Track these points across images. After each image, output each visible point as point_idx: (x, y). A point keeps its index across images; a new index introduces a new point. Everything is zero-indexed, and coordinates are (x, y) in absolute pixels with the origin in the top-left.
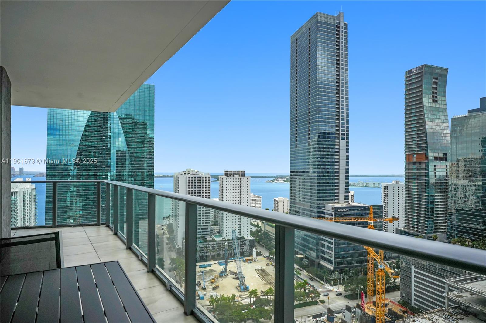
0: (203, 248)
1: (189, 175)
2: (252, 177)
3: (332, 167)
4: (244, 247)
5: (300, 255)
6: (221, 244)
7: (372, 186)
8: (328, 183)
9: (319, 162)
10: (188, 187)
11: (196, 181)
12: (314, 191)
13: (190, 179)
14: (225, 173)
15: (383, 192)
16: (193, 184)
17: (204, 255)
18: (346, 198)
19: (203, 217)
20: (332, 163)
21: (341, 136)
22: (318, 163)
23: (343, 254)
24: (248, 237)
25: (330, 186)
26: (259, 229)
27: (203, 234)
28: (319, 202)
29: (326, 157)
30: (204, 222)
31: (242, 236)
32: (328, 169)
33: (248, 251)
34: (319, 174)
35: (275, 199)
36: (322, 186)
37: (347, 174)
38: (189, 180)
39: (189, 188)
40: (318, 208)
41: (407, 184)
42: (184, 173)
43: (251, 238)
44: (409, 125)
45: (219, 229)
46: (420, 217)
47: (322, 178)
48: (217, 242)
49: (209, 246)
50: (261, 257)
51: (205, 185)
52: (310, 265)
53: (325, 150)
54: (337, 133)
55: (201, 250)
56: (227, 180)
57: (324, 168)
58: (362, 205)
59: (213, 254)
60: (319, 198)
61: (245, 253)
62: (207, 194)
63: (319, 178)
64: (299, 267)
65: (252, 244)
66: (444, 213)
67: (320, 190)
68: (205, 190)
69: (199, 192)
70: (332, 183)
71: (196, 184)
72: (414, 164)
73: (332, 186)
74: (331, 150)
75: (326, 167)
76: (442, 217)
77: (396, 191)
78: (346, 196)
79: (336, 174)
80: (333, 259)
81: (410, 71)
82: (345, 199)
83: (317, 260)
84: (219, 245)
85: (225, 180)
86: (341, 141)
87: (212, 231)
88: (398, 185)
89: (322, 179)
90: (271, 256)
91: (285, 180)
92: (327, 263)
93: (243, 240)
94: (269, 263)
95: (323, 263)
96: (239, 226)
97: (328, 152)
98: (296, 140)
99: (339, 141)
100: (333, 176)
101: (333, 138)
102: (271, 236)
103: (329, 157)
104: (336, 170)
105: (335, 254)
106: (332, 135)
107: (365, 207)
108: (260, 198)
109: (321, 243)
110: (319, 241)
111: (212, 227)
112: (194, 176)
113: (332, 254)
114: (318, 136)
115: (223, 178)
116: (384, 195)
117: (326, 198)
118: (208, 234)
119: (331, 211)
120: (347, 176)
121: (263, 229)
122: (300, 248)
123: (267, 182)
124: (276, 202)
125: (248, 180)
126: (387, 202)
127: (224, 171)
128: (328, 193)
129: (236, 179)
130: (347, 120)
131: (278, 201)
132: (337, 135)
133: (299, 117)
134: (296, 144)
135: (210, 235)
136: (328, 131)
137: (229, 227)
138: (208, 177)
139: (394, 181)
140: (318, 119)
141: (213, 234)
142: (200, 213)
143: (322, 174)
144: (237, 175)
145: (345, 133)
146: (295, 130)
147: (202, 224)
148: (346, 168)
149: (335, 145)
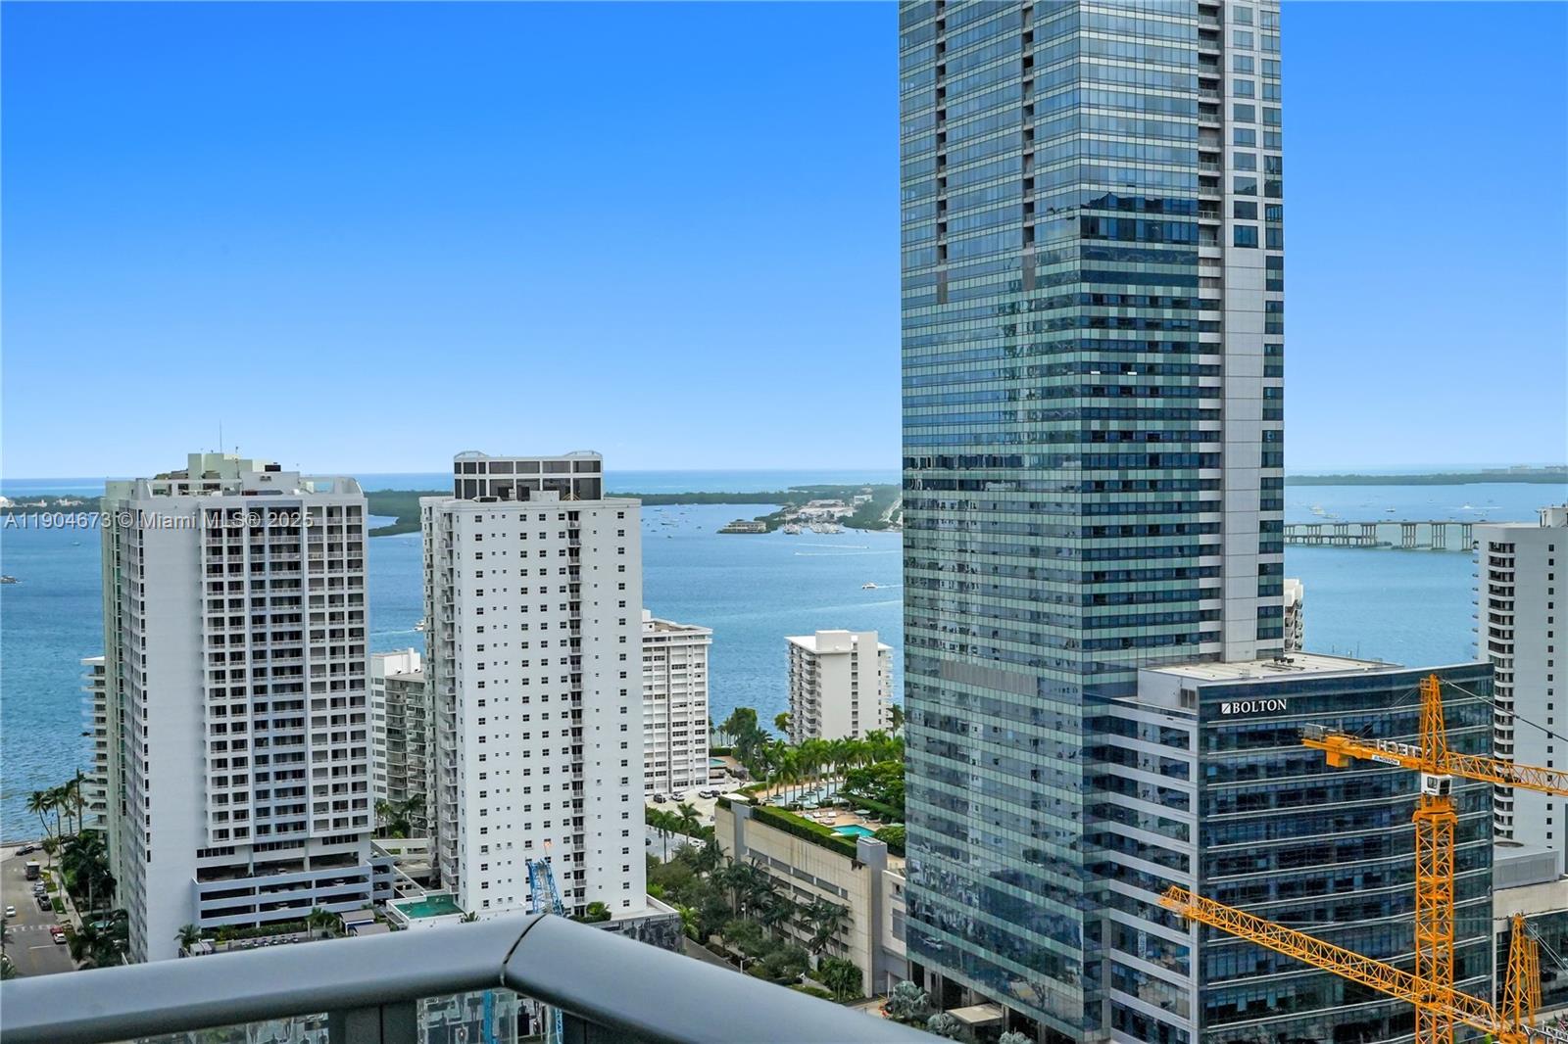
1: (216, 500)
2: (649, 500)
3: (1177, 425)
5: (978, 1009)
7: (1397, 541)
8: (1154, 531)
9: (1097, 391)
10: (206, 579)
11: (266, 539)
12: (1065, 588)
14: (463, 476)
16: (246, 559)
18: (1272, 623)
19: (320, 782)
20: (1177, 403)
21: (1231, 222)
22: (1087, 402)
23: (1256, 987)
24: (632, 902)
25: (1167, 552)
26: (699, 845)
27: (319, 900)
28: (1098, 656)
29: (1141, 358)
30: (331, 815)
31: (591, 897)
32: (1153, 437)
34: (1097, 475)
35: (800, 641)
36: (1114, 554)
37: (1271, 473)
38: (216, 533)
39: (217, 587)
40: (1092, 695)
42: (175, 483)
43: (650, 912)
45: (430, 857)
47: (1114, 498)
51: (331, 564)
53: (1131, 312)
54: (1204, 204)
56: (478, 528)
57: (1126, 436)
58: (1364, 669)
60: (1097, 634)
62: (347, 626)
63: (1096, 498)
67: (1099, 577)
68: (332, 599)
69: (286, 610)
70: (1180, 529)
71: (267, 558)
73: (1181, 548)
74: (1168, 314)
75: (1141, 425)
78: (1263, 613)
79: (1205, 474)
80: (1190, 1025)
82: (1262, 635)
85: (466, 528)
86: (1234, 255)
87: (382, 877)
89: (1114, 509)
91: (850, 514)
96: (570, 830)
97: (1152, 325)
98: (944, 248)
99: (1223, 252)
100: (1186, 485)
101: (1184, 238)
102: (785, 891)
103: (1158, 358)
104: (1205, 447)
105: (1204, 988)
106: (1176, 218)
107: (1389, 679)
108: (697, 637)
109: (1113, 922)
110: (1098, 912)
111: (384, 844)
112: (248, 503)
113: (1187, 992)
114: (1084, 219)
115: (450, 515)
116: (1494, 604)
117: (1141, 631)
118: (364, 896)
119: (1177, 714)
120: (1271, 483)
121: (732, 845)
122: (977, 959)
123: (736, 529)
124: (804, 665)
125: (621, 524)
126: (1510, 642)
127: (457, 466)
128: (1155, 598)
129: (542, 517)
130: (1271, 118)
131: (820, 655)
132: (1207, 216)
133: (960, 94)
134: (938, 273)
135: (376, 902)
136: (1149, 192)
137: (504, 845)
138: (349, 509)
139: (1550, 513)
140: (1084, 110)
141: (397, 896)
142: (300, 756)
143: (1114, 475)
144: (545, 489)
145: (1261, 200)
146: (934, 185)
147: (312, 832)
148: (1265, 433)
149: (1193, 281)
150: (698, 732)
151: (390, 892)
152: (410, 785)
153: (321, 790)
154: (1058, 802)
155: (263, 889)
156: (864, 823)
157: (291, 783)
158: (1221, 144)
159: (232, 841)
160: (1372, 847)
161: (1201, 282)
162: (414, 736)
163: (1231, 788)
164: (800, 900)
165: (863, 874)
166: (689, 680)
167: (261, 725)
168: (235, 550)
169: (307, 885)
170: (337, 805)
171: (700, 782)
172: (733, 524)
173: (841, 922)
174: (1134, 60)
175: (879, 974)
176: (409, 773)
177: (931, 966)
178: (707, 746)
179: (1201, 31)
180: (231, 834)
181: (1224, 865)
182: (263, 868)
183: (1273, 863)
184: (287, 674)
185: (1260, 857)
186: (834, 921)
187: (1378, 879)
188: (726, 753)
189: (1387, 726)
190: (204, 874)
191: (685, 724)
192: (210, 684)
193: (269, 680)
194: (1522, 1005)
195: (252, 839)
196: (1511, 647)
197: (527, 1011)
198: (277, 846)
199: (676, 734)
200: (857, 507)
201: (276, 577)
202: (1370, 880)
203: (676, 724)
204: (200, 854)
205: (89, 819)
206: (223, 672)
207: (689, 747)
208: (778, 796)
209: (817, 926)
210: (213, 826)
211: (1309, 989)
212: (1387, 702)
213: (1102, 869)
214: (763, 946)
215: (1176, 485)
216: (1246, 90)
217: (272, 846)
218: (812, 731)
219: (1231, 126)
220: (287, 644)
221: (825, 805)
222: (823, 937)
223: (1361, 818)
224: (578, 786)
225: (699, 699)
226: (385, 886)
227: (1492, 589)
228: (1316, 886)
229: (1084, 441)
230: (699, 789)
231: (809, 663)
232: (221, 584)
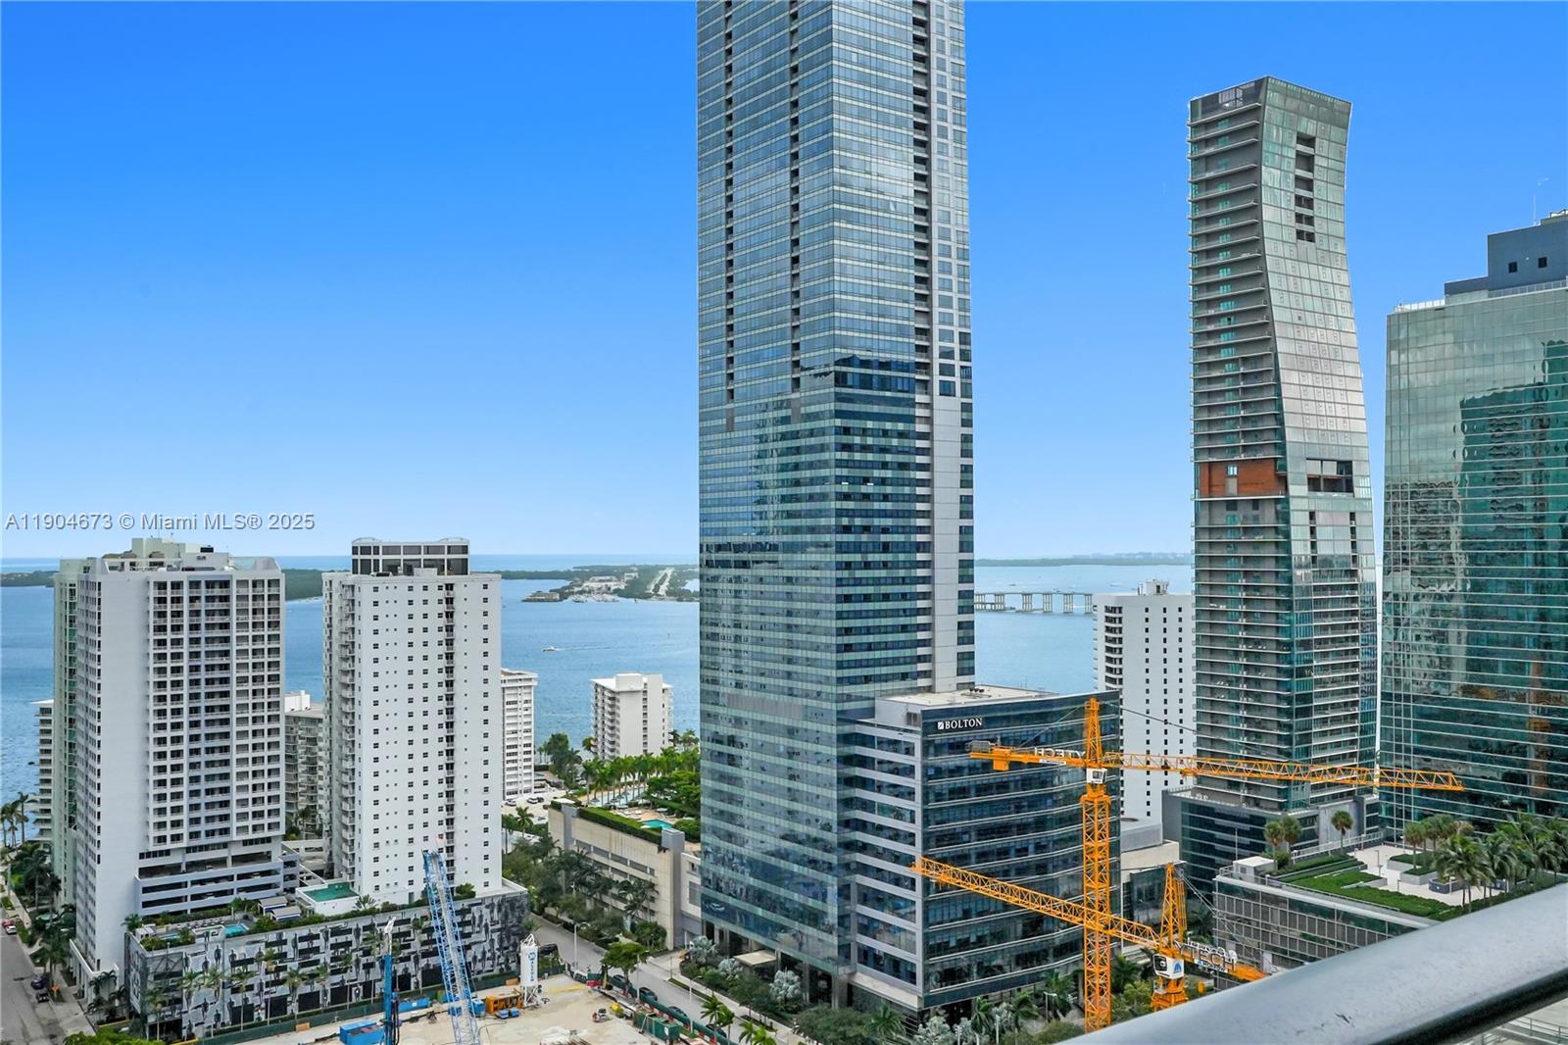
0: (250, 961)
1: (161, 575)
2: (508, 576)
3: (901, 522)
4: (474, 938)
5: (757, 954)
6: (349, 931)
7: (1019, 607)
8: (886, 597)
9: (846, 497)
10: (152, 637)
11: (202, 606)
12: (823, 639)
13: (169, 594)
14: (359, 557)
15: (1102, 634)
16: (186, 621)
17: (253, 998)
18: (965, 664)
19: (243, 796)
20: (902, 506)
21: (937, 378)
22: (839, 505)
23: (962, 928)
24: (491, 884)
25: (895, 613)
26: (534, 839)
27: (240, 890)
28: (847, 689)
29: (876, 473)
30: (250, 822)
31: (458, 882)
32: (885, 530)
33: (493, 958)
34: (846, 557)
35: (601, 682)
36: (858, 615)
37: (965, 556)
38: (162, 600)
39: (161, 643)
40: (843, 718)
41: (1206, 593)
42: (127, 562)
43: (505, 891)
44: (1210, 334)
45: (325, 854)
46: (1258, 735)
47: (859, 574)
48: (330, 925)
49: (285, 948)
50: (561, 981)
51: (255, 625)
52: (806, 996)
53: (870, 441)
54: (919, 365)
55: (240, 976)
56: (376, 597)
57: (866, 529)
58: (1032, 697)
59: (307, 989)
60: (846, 673)
61: (479, 966)
62: (266, 673)
63: (845, 574)
64: (756, 1015)
65: (513, 923)
66: (1346, 717)
67: (848, 631)
68: (255, 652)
69: (217, 661)
70: (904, 596)
71: (203, 620)
72: (1232, 505)
73: (904, 610)
74: (895, 442)
75: (877, 522)
76: (1338, 732)
77: (1156, 626)
78: (961, 657)
79: (921, 557)
80: (917, 958)
81: (1211, 103)
82: (961, 672)
83: (841, 973)
84: (341, 939)
85: (365, 596)
86: (940, 402)
87: (290, 871)
88: (1161, 601)
89: (858, 582)
90: (613, 972)
91: (622, 587)
92: (886, 981)
93: (466, 903)
94: (610, 1006)
95: (868, 980)
96: (444, 829)
97: (884, 450)
98: (732, 391)
99: (932, 399)
100: (908, 565)
101: (906, 388)
102: (604, 871)
103: (888, 474)
104: (921, 538)
105: (926, 930)
106: (900, 374)
107: (1050, 703)
108: (526, 680)
109: (859, 885)
110: (847, 878)
111: (290, 844)
112: (189, 577)
113: (914, 934)
114: (837, 373)
115: (353, 586)
116: (1109, 649)
117: (878, 671)
118: (276, 886)
119: (906, 731)
120: (965, 564)
121: (562, 837)
122: (756, 917)
123: (536, 599)
124: (606, 700)
125: (485, 593)
126: (1120, 676)
127: (355, 550)
128: (887, 646)
129: (425, 588)
130: (964, 305)
131: (619, 693)
132: (921, 373)
133: (745, 281)
134: (727, 410)
135: (285, 890)
136: (881, 355)
137: (392, 842)
138: (269, 582)
139: (1145, 585)
140: (837, 296)
141: (302, 885)
142: (226, 776)
143: (858, 557)
144: (425, 566)
145: (957, 362)
146: (725, 346)
147: (235, 836)
148: (961, 527)
149: (911, 419)
150: (526, 753)
151: (296, 882)
152: (300, 798)
153: (243, 802)
154: (818, 797)
155: (194, 883)
156: (663, 818)
157: (218, 797)
158: (930, 322)
159: (169, 845)
160: (1041, 824)
161: (917, 420)
162: (304, 760)
163: (945, 783)
164: (616, 877)
165: (667, 856)
166: (519, 713)
167: (195, 752)
168: (178, 614)
169: (230, 878)
170: (256, 815)
171: (526, 792)
172: (534, 595)
173: (650, 894)
174: (871, 262)
175: (679, 932)
176: (300, 789)
177: (720, 924)
178: (532, 763)
179: (916, 244)
180: (169, 839)
181: (942, 839)
182: (193, 866)
183: (973, 838)
184: (217, 712)
185: (965, 833)
186: (643, 893)
187: (1044, 847)
188: (545, 768)
189: (1050, 737)
190: (145, 872)
191: (516, 746)
192: (153, 720)
193: (203, 717)
194: (1174, 927)
195: (185, 843)
196: (1121, 680)
197: (410, 971)
198: (206, 848)
199: (509, 754)
200: (627, 582)
201: (209, 635)
202: (1040, 847)
203: (509, 747)
204: (142, 856)
205: (32, 832)
206: (165, 710)
207: (519, 764)
208: (595, 800)
209: (630, 897)
210: (154, 833)
211: (999, 929)
212: (1049, 719)
213: (850, 846)
214: (589, 913)
215: (901, 565)
216: (947, 285)
217: (202, 848)
218: (612, 750)
219: (937, 310)
220: (217, 688)
221: (632, 805)
222: (633, 906)
223: (1034, 803)
224: (450, 794)
225: (527, 727)
226: (292, 877)
227: (1108, 640)
228: (1003, 853)
229: (837, 533)
230: (527, 796)
231: (610, 699)
232: (165, 640)
